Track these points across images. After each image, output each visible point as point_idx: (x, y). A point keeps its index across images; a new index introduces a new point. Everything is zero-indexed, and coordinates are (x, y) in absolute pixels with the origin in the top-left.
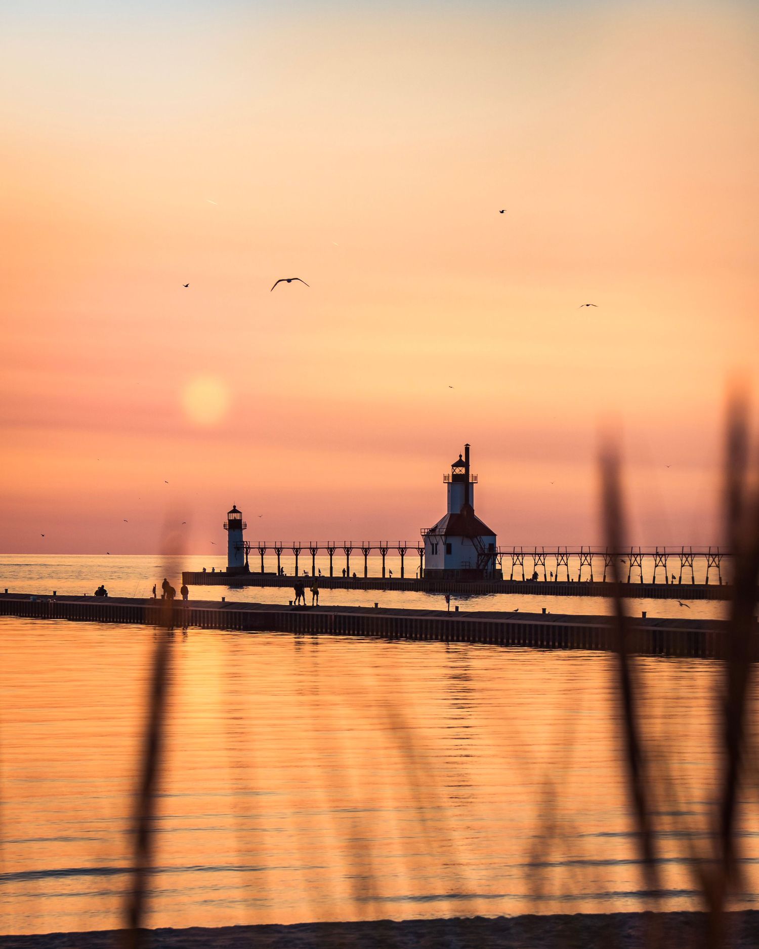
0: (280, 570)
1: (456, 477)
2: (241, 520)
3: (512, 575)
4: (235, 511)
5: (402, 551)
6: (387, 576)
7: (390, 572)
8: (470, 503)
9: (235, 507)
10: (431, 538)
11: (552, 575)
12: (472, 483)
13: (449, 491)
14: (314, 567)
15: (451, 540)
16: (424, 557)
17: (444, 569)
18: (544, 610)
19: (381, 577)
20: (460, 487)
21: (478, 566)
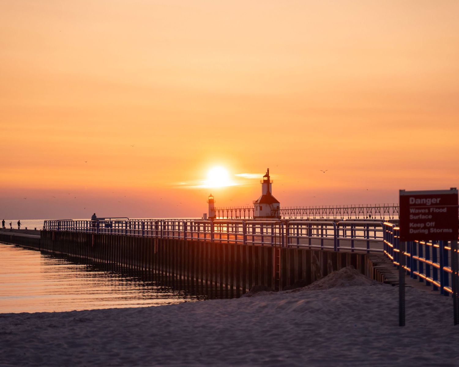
1: (265, 181)
2: (213, 200)
8: (270, 190)
9: (211, 194)
10: (256, 204)
12: (271, 183)
15: (261, 205)
16: (254, 212)
17: (259, 216)
18: (26, 228)
20: (266, 185)
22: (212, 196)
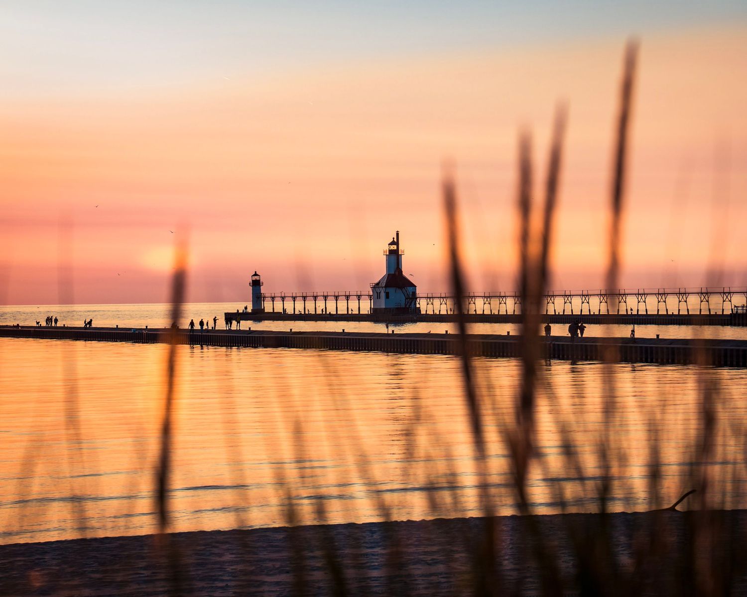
0: (284, 310)
1: (391, 252)
2: (260, 280)
3: (426, 311)
4: (256, 275)
5: (359, 297)
6: (350, 313)
7: (352, 310)
8: (400, 267)
9: (256, 272)
10: (377, 289)
11: (451, 310)
12: (401, 255)
13: (387, 260)
14: (305, 308)
15: (388, 290)
16: (372, 301)
17: (384, 308)
19: (346, 313)
20: (393, 257)
21: (406, 306)
22: (259, 276)
